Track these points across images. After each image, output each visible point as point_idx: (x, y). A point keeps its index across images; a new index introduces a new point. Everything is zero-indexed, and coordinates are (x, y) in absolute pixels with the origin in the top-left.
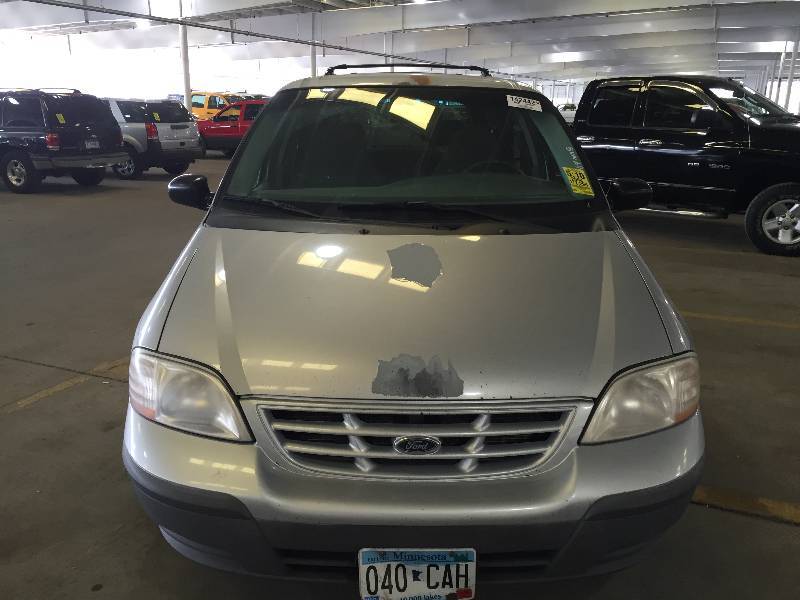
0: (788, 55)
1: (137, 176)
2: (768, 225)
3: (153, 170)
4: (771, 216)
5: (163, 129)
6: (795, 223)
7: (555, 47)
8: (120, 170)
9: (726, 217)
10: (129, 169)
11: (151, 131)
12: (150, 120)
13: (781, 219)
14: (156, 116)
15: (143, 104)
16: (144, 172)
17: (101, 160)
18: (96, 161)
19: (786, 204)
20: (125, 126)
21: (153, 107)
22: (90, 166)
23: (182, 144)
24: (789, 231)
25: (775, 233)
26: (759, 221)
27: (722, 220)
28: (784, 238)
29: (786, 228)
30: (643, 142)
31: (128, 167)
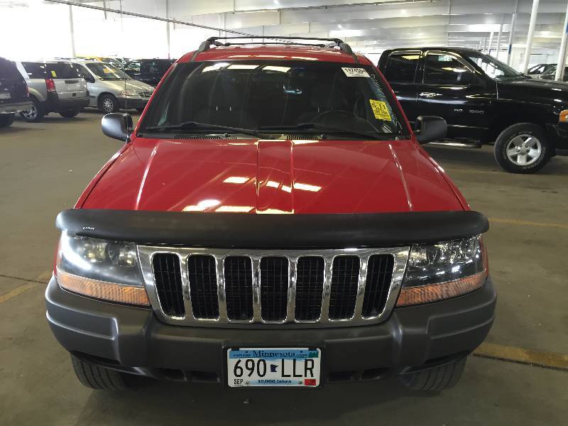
0: (496, 34)
1: (39, 119)
2: (510, 153)
3: (51, 115)
4: (512, 146)
5: (59, 83)
6: (528, 151)
7: (340, 26)
8: (25, 115)
9: (480, 147)
10: (33, 114)
11: (50, 85)
12: (48, 76)
13: (519, 148)
14: (54, 73)
15: (43, 64)
16: (45, 116)
17: (11, 108)
18: (8, 108)
19: (523, 138)
20: (29, 81)
21: (51, 67)
22: (4, 112)
23: (74, 95)
24: (524, 157)
25: (515, 158)
26: (504, 149)
27: (478, 150)
28: (521, 161)
29: (522, 154)
30: (422, 94)
31: (32, 112)
